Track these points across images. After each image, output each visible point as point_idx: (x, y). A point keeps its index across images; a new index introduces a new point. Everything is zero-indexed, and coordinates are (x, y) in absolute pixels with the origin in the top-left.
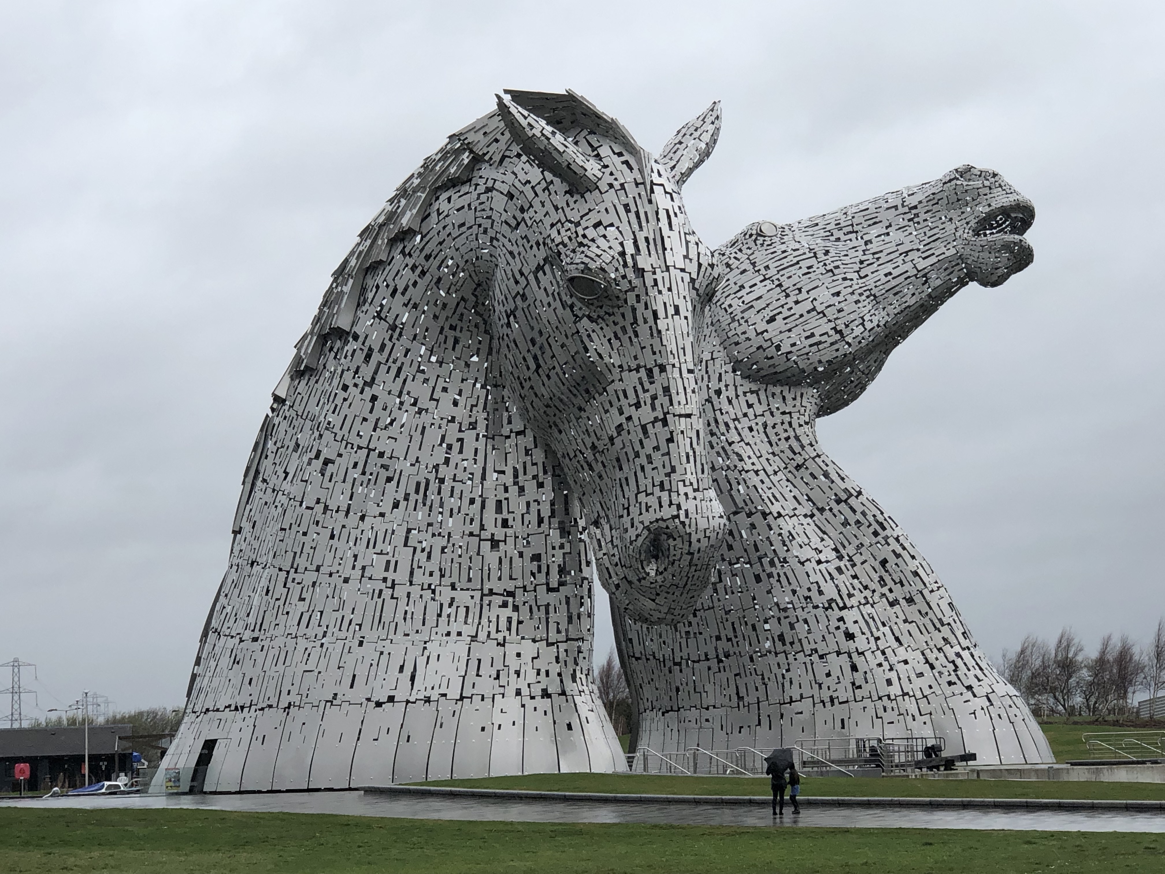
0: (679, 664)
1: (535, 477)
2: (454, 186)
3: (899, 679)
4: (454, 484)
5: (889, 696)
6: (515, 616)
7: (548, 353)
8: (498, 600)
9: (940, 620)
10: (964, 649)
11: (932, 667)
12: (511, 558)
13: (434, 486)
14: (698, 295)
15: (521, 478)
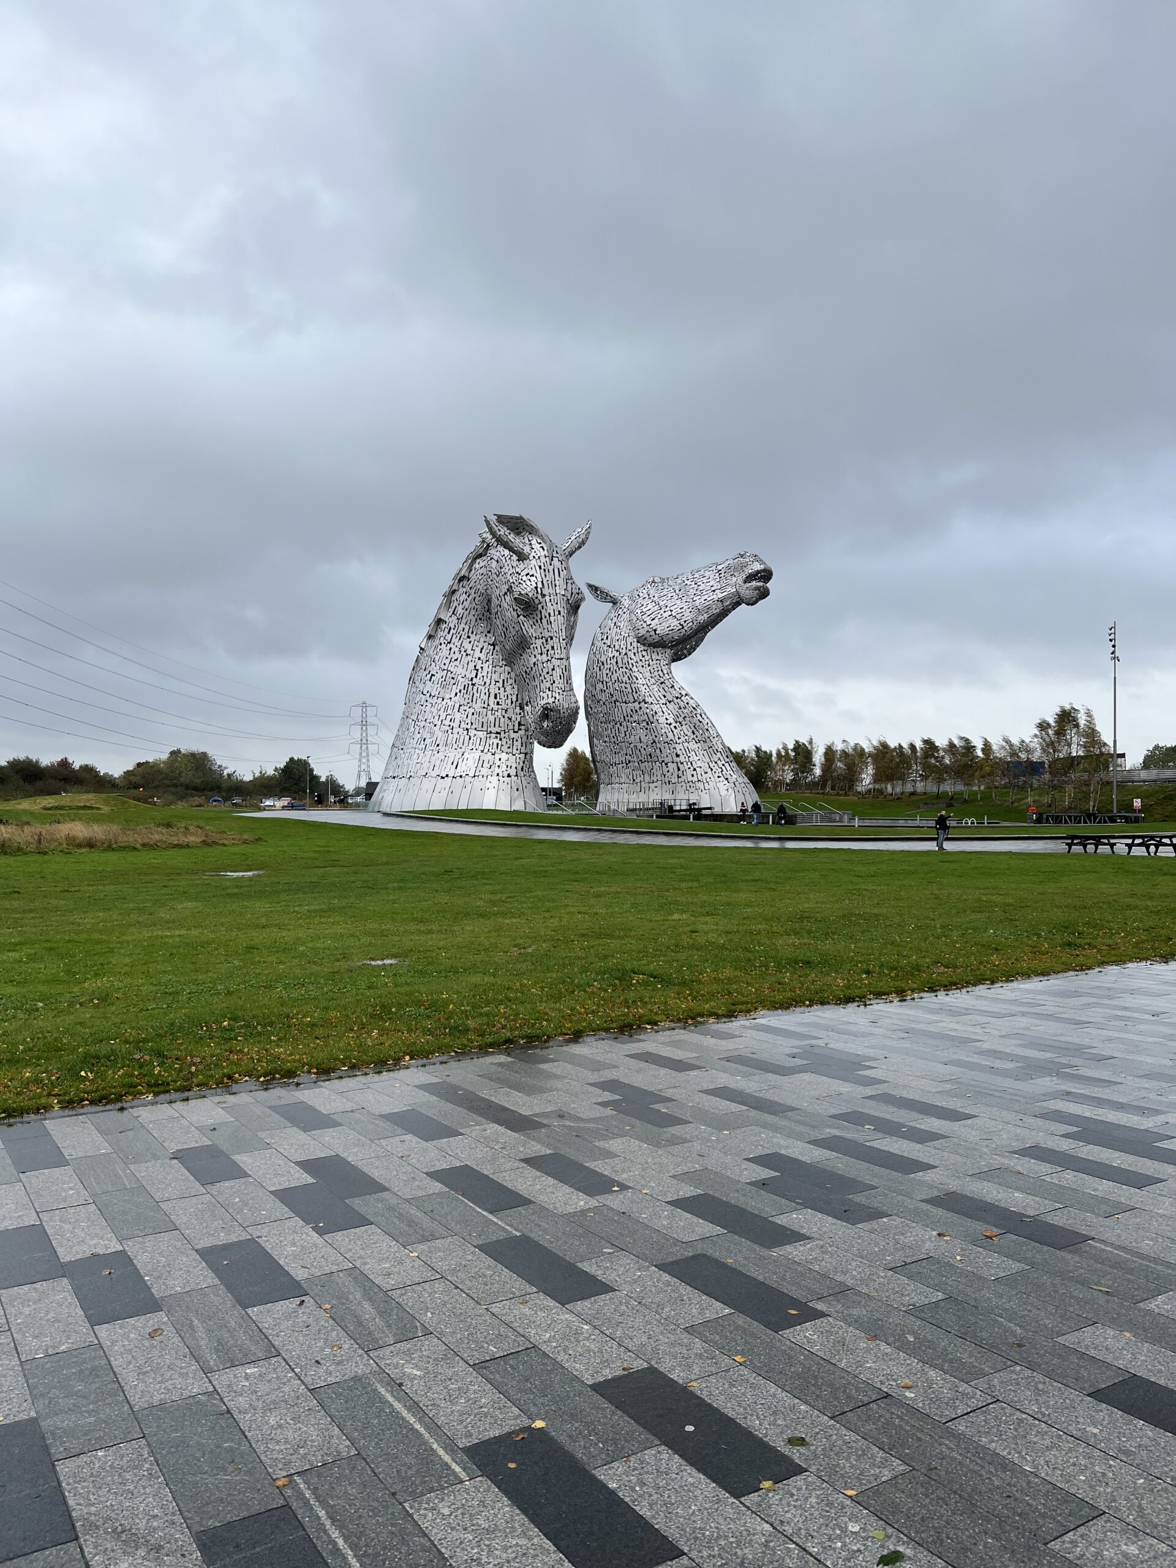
0: (612, 765)
1: (511, 684)
3: (697, 774)
4: (479, 686)
5: (692, 781)
6: (500, 742)
7: (508, 632)
8: (494, 735)
9: (717, 750)
11: (712, 769)
12: (500, 718)
14: (571, 606)
15: (505, 684)
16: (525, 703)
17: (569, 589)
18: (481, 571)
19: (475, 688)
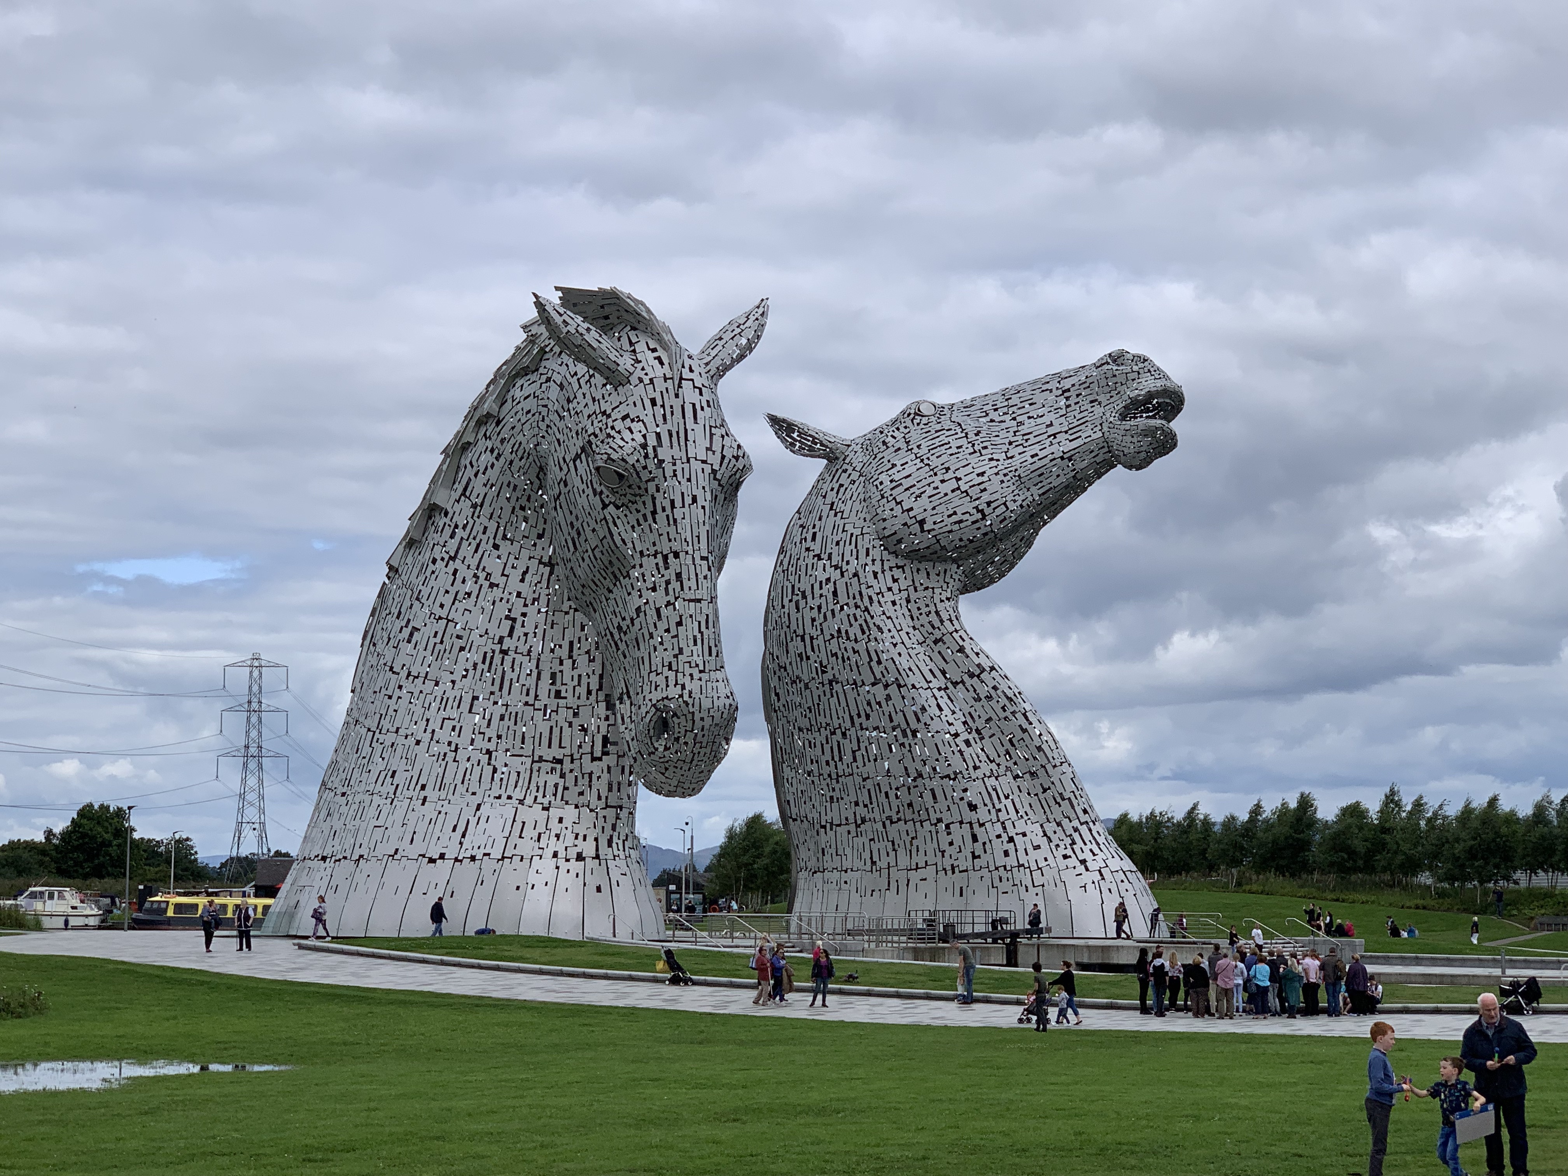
0: (824, 827)
1: (588, 652)
2: (527, 375)
3: (1016, 851)
4: (516, 656)
5: (1005, 867)
6: (561, 782)
7: (582, 539)
8: (546, 766)
9: (1061, 794)
10: (1082, 824)
11: (1050, 840)
12: (561, 728)
13: (498, 657)
14: (720, 485)
15: (575, 652)
16: (616, 695)
17: (717, 447)
18: (527, 405)
19: (508, 659)
